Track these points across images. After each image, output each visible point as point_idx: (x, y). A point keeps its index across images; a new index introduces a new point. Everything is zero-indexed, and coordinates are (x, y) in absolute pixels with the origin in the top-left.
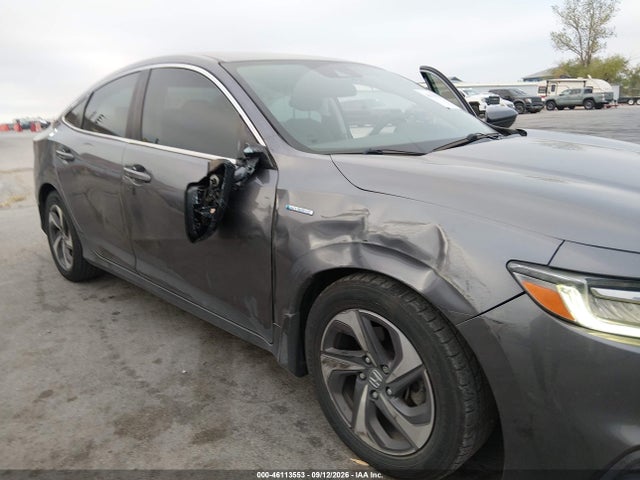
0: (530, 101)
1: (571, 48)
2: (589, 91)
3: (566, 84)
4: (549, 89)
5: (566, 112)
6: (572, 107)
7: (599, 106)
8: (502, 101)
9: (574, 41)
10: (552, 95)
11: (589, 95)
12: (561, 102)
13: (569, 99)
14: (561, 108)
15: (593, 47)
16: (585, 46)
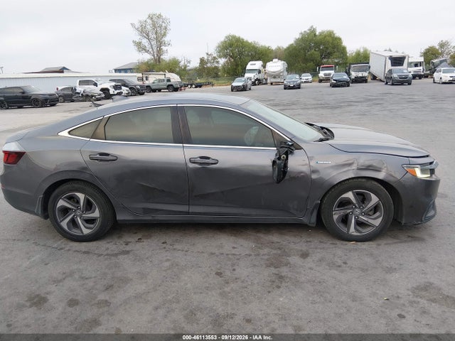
0: (138, 87)
1: (147, 51)
2: (169, 80)
3: (155, 76)
4: (144, 79)
5: (157, 93)
6: (160, 90)
7: (176, 90)
8: (123, 87)
9: (148, 47)
10: (147, 83)
11: (169, 83)
12: (153, 87)
13: (158, 85)
14: (154, 91)
15: (160, 51)
16: (155, 50)
